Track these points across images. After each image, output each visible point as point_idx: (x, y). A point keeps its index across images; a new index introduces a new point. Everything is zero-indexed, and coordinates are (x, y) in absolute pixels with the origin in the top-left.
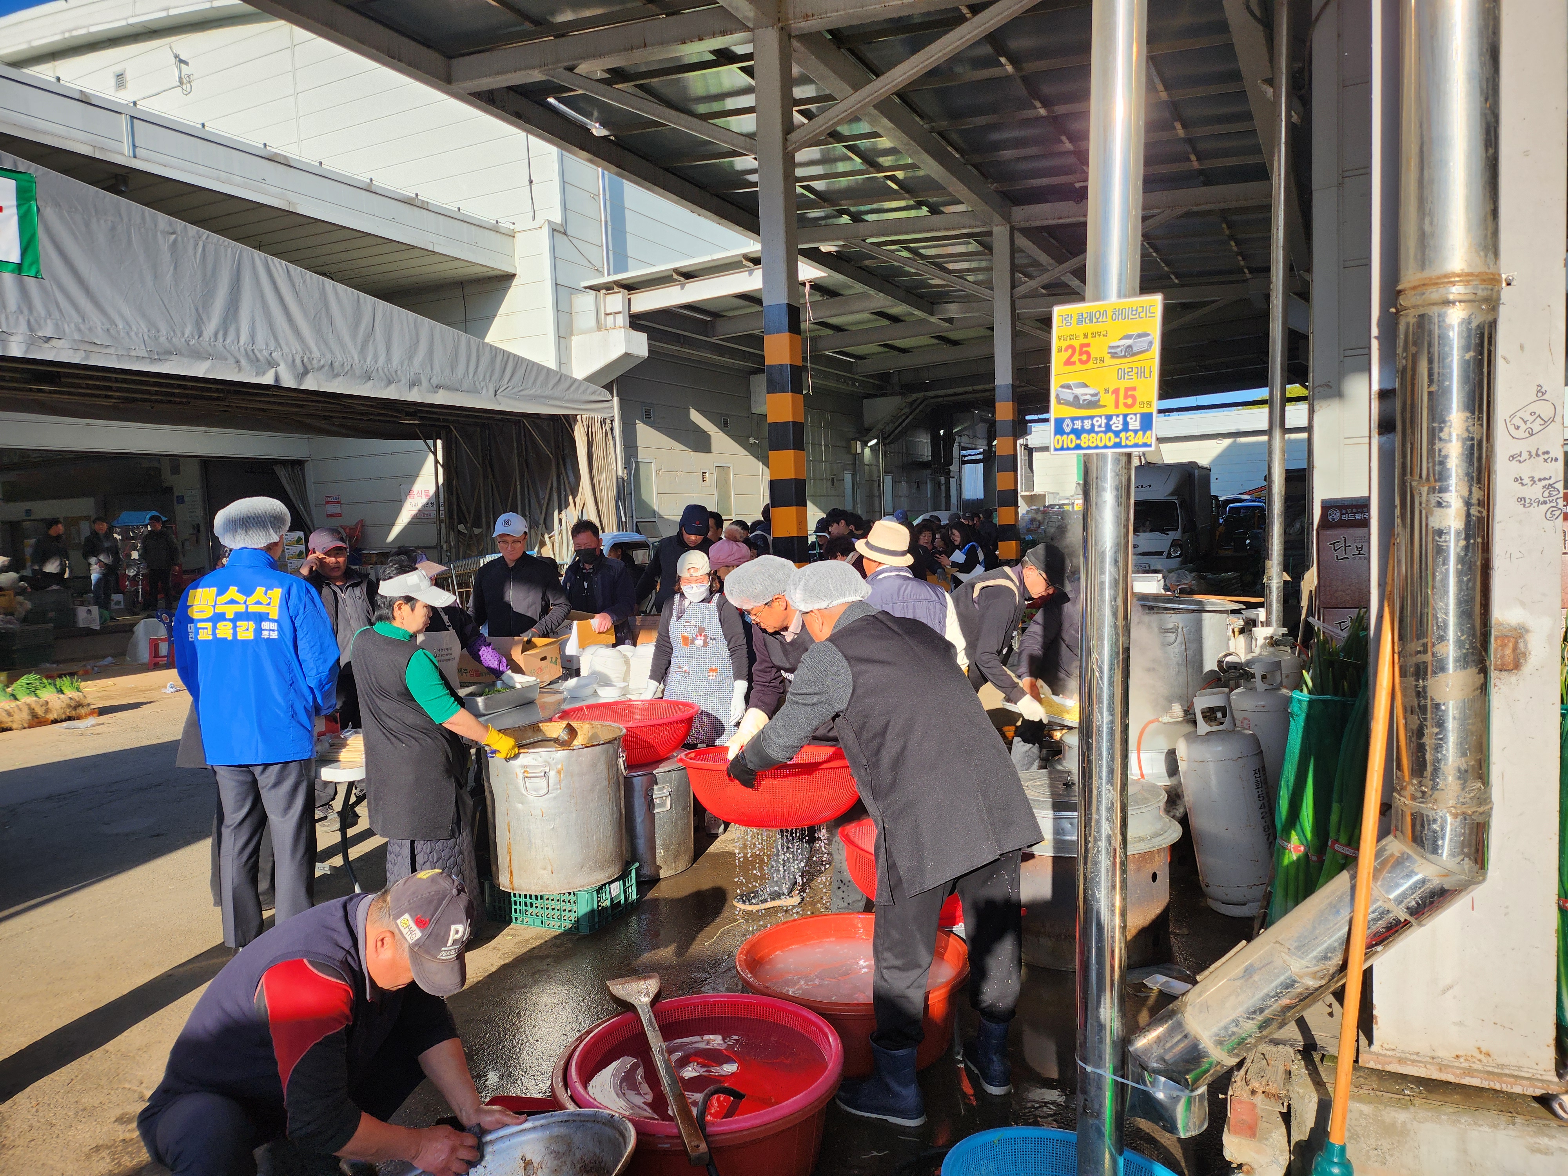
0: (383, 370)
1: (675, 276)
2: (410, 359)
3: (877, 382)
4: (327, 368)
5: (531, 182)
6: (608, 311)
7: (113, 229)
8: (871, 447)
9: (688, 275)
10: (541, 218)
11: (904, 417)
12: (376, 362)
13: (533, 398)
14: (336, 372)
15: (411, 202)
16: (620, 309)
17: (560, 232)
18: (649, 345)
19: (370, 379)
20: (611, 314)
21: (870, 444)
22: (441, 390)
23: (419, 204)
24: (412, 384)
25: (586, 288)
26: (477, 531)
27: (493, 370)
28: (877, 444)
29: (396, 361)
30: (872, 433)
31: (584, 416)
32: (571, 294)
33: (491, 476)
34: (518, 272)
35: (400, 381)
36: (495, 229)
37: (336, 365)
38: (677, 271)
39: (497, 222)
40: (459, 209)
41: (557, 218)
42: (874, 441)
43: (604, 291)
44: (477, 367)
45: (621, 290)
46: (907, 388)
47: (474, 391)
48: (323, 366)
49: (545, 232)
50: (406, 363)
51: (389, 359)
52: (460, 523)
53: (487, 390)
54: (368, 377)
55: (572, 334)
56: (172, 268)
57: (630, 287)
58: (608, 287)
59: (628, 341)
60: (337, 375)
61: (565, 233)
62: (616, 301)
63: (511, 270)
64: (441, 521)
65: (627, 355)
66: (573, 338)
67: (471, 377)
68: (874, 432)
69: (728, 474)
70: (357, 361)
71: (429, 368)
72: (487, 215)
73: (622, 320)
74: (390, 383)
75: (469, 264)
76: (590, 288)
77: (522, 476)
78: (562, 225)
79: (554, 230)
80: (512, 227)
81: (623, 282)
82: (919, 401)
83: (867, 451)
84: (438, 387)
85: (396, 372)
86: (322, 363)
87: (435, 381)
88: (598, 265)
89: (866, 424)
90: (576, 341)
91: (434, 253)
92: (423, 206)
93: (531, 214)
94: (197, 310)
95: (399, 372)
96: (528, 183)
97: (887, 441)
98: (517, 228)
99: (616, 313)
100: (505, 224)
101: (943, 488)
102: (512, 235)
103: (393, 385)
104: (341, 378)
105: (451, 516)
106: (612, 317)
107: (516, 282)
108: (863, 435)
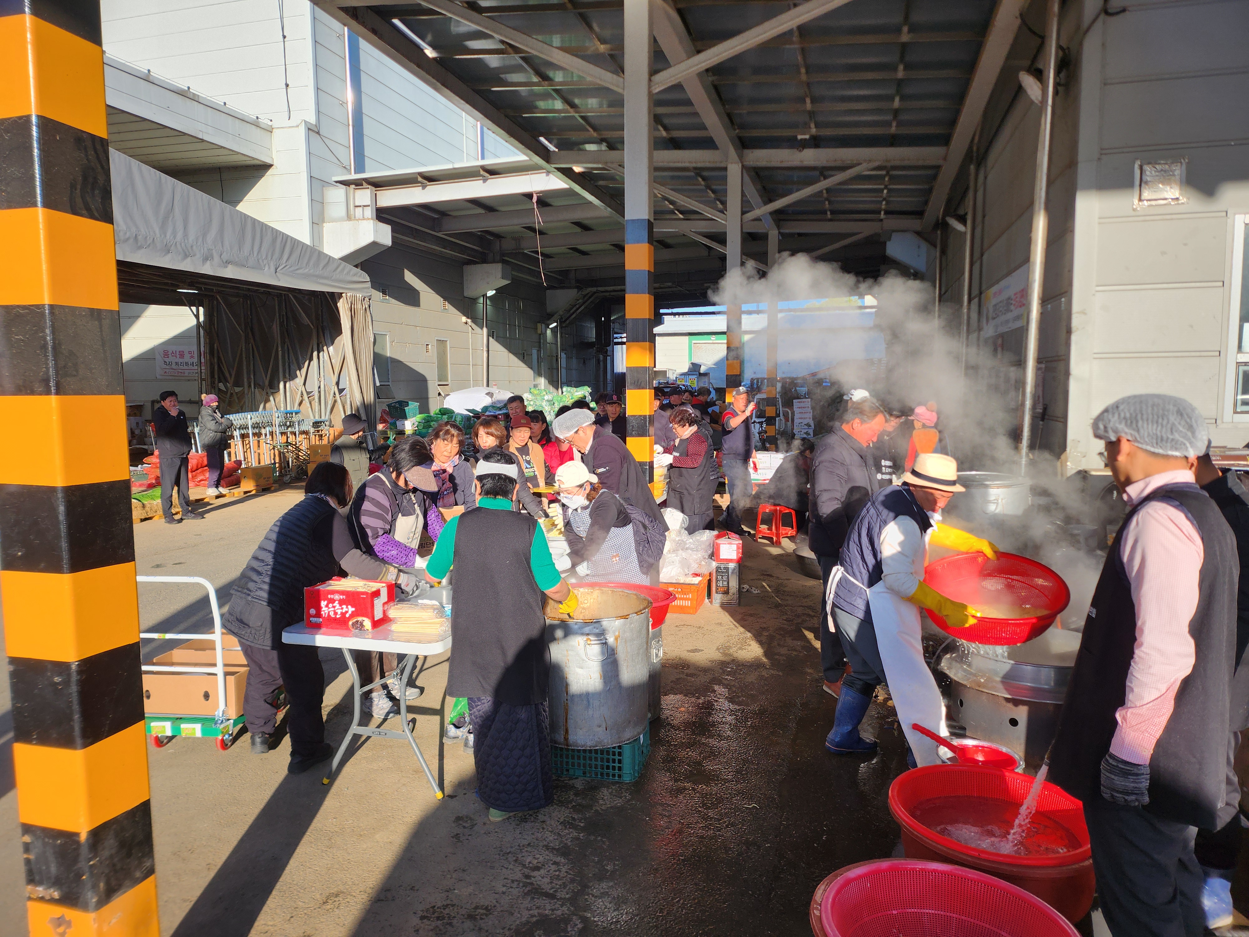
0: (181, 244)
1: (420, 179)
2: (204, 235)
3: (559, 277)
4: (131, 240)
5: (287, 85)
6: (357, 204)
8: (551, 329)
9: (430, 179)
10: (297, 118)
11: (577, 306)
12: (175, 237)
13: (306, 277)
14: (139, 244)
15: (184, 94)
16: (369, 203)
17: (313, 131)
18: (393, 237)
19: (169, 252)
20: (360, 206)
21: (551, 327)
22: (230, 266)
23: (191, 97)
24: (206, 258)
25: (337, 182)
26: (237, 389)
27: (274, 250)
28: (556, 327)
29: (192, 237)
30: (553, 318)
31: (349, 294)
32: (323, 186)
33: (252, 341)
34: (275, 163)
35: (194, 255)
36: (256, 123)
37: (140, 238)
38: (421, 174)
39: (257, 118)
40: (225, 104)
41: (312, 120)
42: (555, 324)
43: (353, 186)
44: (260, 247)
45: (370, 186)
46: (580, 284)
47: (258, 267)
48: (128, 239)
49: (302, 130)
50: (200, 240)
51: (186, 235)
52: (220, 381)
53: (269, 268)
54: (167, 250)
55: (323, 222)
57: (377, 184)
58: (358, 183)
59: (376, 231)
60: (140, 248)
61: (318, 133)
62: (364, 196)
63: (268, 161)
64: (202, 380)
65: (374, 244)
66: (325, 224)
67: (255, 254)
68: (556, 317)
69: (445, 347)
70: (158, 235)
71: (220, 244)
72: (250, 112)
73: (369, 213)
74: (186, 256)
75: (231, 153)
76: (341, 182)
77: (283, 343)
78: (316, 126)
79: (309, 129)
80: (270, 123)
81: (371, 180)
82: (589, 295)
83: (549, 332)
84: (228, 262)
85: (192, 247)
86: (128, 235)
87: (225, 257)
88: (346, 163)
89: (549, 310)
90: (327, 227)
91: (203, 141)
92: (195, 99)
93: (287, 114)
95: (194, 247)
96: (284, 86)
97: (564, 325)
98: (275, 124)
99: (364, 206)
100: (264, 120)
101: (601, 363)
102: (270, 130)
103: (189, 259)
104: (143, 250)
105: (212, 376)
106: (361, 209)
107: (270, 172)
108: (547, 318)
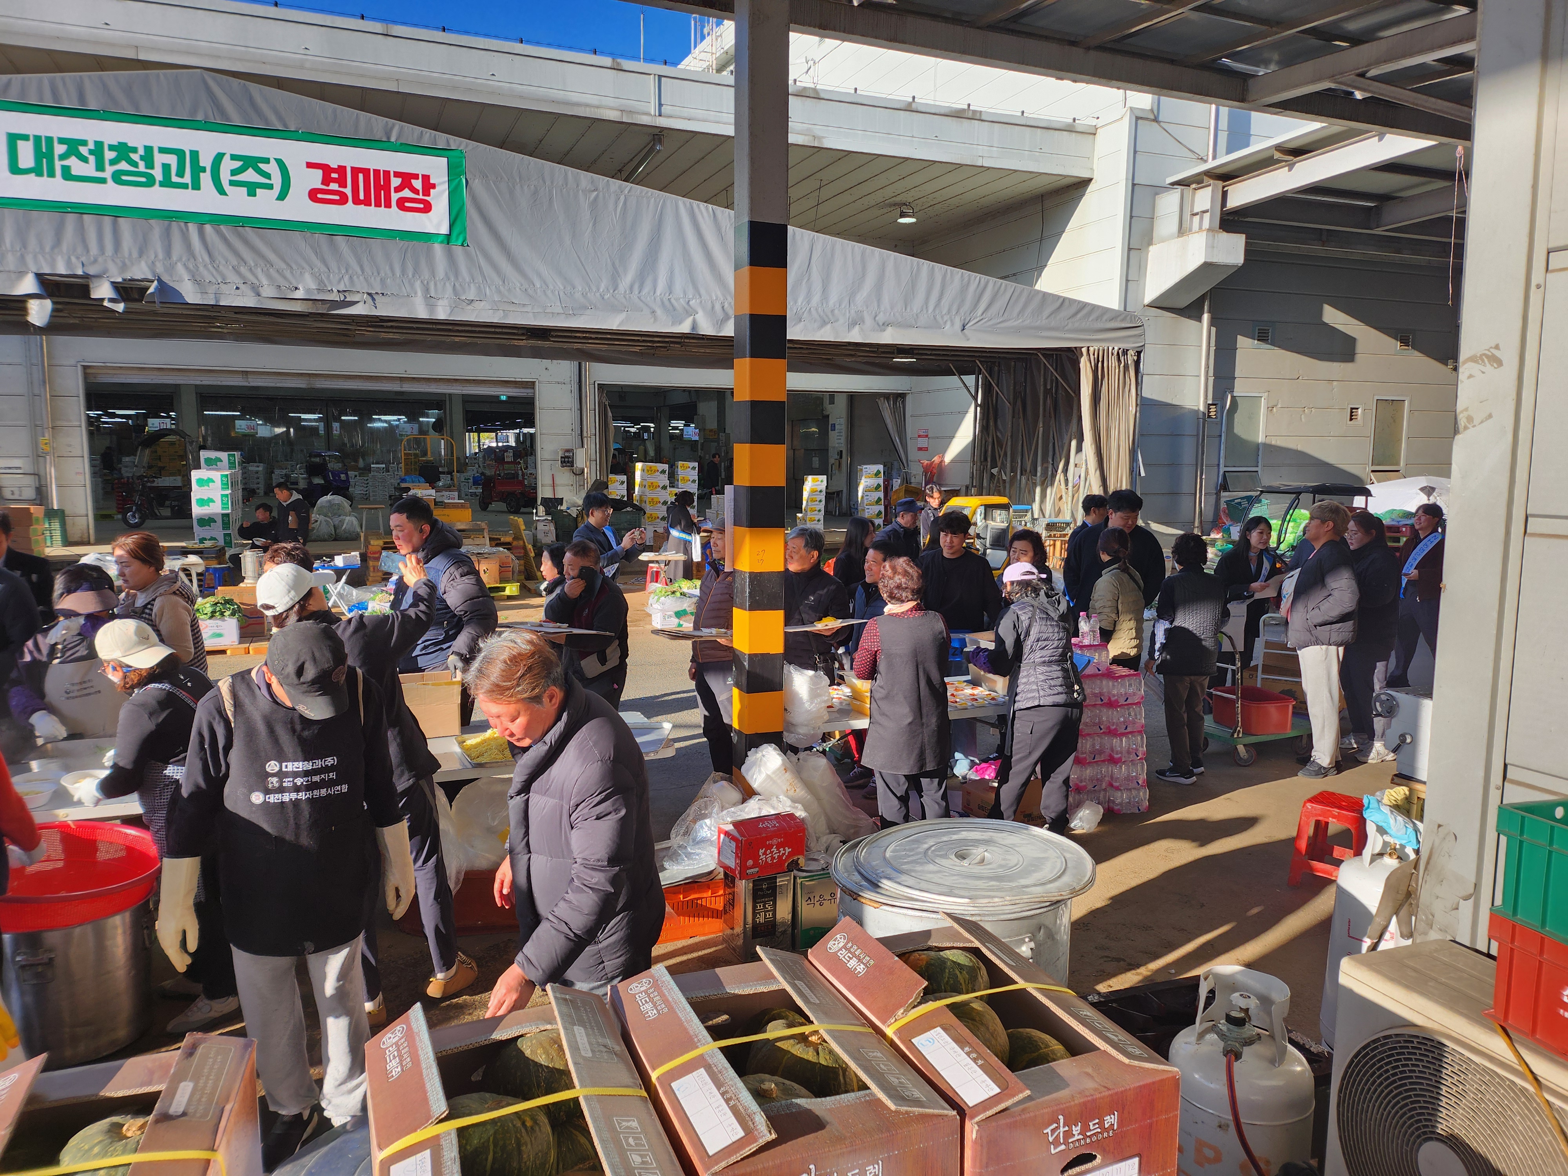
0: (817, 310)
1: (1279, 156)
2: (852, 295)
6: (1195, 211)
7: (536, 192)
9: (1297, 152)
12: (809, 302)
13: (1018, 331)
15: (960, 115)
16: (1211, 207)
17: (1147, 119)
18: (1247, 249)
19: (800, 321)
22: (890, 328)
23: (972, 116)
24: (853, 324)
25: (1173, 184)
26: (1005, 476)
29: (833, 300)
31: (1092, 348)
32: (1157, 194)
34: (1095, 176)
35: (837, 321)
36: (1071, 128)
38: (1277, 149)
39: (1073, 120)
40: (1024, 116)
43: (1192, 186)
44: (940, 299)
45: (1215, 181)
47: (935, 325)
49: (1127, 121)
50: (846, 300)
51: (825, 298)
55: (1150, 243)
56: (591, 225)
57: (1225, 176)
58: (1197, 180)
59: (1210, 247)
61: (1156, 120)
62: (1206, 197)
63: (1088, 175)
65: (1207, 268)
66: (1152, 247)
67: (930, 310)
71: (876, 304)
73: (1209, 221)
74: (824, 323)
75: (1032, 175)
76: (1177, 183)
77: (1046, 417)
78: (1152, 110)
79: (1137, 118)
81: (1215, 172)
84: (886, 325)
85: (832, 311)
87: (881, 318)
88: (1203, 153)
90: (1153, 250)
92: (977, 117)
94: (613, 264)
99: (1208, 211)
100: (1084, 124)
102: (1093, 133)
106: (1198, 217)
107: (1091, 187)
